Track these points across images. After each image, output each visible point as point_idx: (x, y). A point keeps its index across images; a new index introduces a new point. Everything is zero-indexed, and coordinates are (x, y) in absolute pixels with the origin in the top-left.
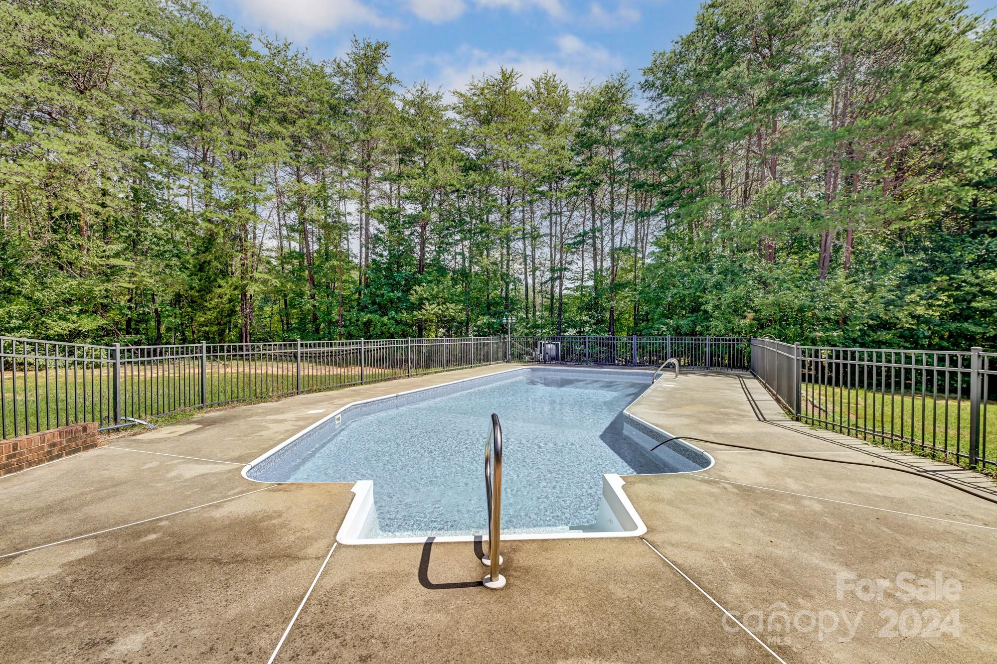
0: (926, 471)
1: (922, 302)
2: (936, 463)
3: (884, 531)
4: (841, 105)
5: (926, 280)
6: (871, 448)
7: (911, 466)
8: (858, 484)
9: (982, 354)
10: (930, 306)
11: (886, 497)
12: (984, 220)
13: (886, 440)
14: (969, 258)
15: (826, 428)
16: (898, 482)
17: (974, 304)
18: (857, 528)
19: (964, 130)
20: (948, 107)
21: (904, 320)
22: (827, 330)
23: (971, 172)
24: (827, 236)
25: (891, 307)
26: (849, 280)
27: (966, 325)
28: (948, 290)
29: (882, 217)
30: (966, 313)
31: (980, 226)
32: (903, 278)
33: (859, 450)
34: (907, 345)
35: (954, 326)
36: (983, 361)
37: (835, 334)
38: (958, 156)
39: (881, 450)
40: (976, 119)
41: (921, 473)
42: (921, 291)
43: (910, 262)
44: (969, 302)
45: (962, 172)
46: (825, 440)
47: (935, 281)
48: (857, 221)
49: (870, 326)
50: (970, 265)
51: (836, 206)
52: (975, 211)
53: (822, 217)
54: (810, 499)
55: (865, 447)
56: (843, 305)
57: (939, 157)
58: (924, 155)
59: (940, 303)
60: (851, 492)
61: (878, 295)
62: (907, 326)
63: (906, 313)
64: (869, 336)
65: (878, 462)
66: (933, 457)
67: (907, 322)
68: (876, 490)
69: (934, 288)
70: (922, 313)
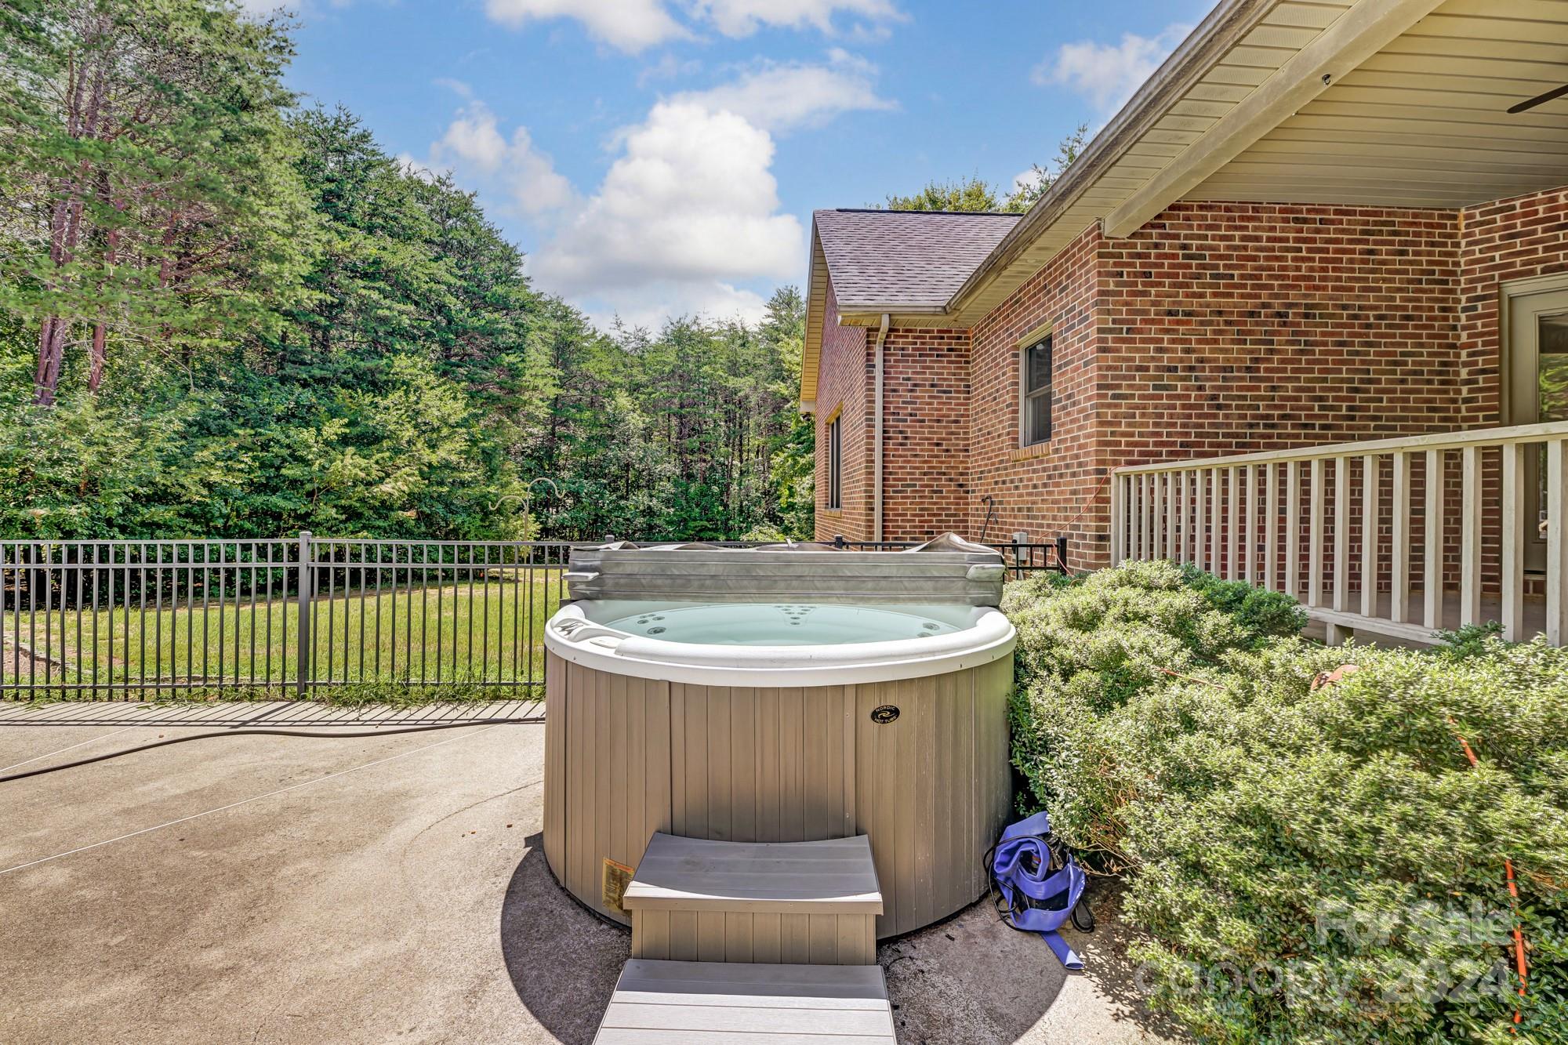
0: (244, 724)
1: (218, 464)
2: (257, 705)
3: (194, 858)
4: (86, 96)
5: (224, 432)
6: (156, 713)
7: (222, 723)
8: (139, 790)
9: (312, 540)
10: (229, 469)
11: (190, 794)
12: (294, 362)
13: (179, 691)
14: (279, 409)
15: (64, 698)
16: (207, 758)
17: (284, 471)
18: (148, 877)
19: (274, 236)
20: (254, 194)
21: (194, 489)
22: (59, 502)
23: (282, 295)
24: (54, 325)
25: (173, 468)
26: (102, 413)
27: (274, 499)
28: (251, 450)
29: (158, 319)
30: (273, 483)
31: (289, 370)
32: (190, 425)
33: (133, 723)
34: (197, 528)
35: (258, 500)
36: (313, 550)
37: (73, 511)
38: (266, 268)
39: (173, 711)
40: (287, 227)
41: (239, 729)
42: (216, 446)
43: (201, 402)
44: (278, 469)
45: (271, 291)
46: (63, 723)
47: (237, 435)
48: (115, 314)
49: (136, 497)
50: (279, 419)
51: (73, 273)
52: (285, 349)
53: (45, 287)
54: (40, 866)
55: (145, 714)
56: (89, 458)
57: (243, 259)
58: (221, 247)
59: (243, 466)
60: (128, 812)
61: (150, 446)
62: (198, 498)
63: (197, 478)
64: (137, 513)
65: (169, 733)
66: (251, 697)
67: (197, 493)
68: (171, 787)
69: (235, 445)
70: (217, 480)
